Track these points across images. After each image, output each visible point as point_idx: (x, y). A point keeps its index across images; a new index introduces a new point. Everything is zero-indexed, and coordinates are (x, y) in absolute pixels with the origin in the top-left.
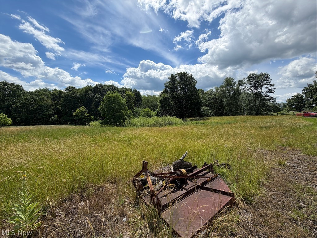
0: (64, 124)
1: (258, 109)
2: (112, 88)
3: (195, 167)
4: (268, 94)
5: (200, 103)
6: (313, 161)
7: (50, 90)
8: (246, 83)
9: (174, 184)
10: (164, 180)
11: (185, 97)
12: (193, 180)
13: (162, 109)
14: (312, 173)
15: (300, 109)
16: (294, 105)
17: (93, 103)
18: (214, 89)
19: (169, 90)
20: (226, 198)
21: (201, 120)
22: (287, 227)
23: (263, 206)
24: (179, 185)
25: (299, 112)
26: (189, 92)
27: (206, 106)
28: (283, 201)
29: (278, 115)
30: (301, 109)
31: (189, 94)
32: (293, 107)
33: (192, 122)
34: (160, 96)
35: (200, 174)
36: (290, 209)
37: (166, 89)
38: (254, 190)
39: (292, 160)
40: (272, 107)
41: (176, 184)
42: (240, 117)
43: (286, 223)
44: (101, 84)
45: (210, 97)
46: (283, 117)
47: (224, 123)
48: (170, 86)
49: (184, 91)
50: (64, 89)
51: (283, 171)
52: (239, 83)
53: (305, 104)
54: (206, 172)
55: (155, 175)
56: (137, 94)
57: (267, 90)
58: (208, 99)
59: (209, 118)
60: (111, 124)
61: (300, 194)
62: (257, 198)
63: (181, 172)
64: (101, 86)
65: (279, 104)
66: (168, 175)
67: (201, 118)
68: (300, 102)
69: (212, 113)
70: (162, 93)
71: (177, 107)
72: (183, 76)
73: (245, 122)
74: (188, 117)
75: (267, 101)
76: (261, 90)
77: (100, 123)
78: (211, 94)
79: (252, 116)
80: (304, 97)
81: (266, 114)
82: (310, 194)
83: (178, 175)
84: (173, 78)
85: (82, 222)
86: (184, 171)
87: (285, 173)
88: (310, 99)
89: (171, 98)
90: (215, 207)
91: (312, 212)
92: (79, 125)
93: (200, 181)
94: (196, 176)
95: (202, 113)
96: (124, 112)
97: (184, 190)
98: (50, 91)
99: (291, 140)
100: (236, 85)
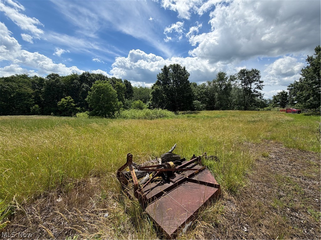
0: (47, 115)
1: (247, 104)
2: (101, 77)
3: (184, 160)
4: (257, 90)
5: (193, 96)
6: (293, 153)
7: (29, 76)
8: (237, 78)
9: (161, 177)
10: (151, 173)
11: (178, 90)
12: (180, 173)
13: (154, 101)
14: (291, 164)
15: (283, 106)
16: (278, 101)
17: (80, 93)
18: (207, 83)
19: (161, 82)
20: (212, 190)
21: (192, 113)
22: (267, 216)
23: (247, 197)
24: (166, 178)
25: (282, 108)
26: (181, 85)
27: (198, 100)
28: (265, 191)
29: (264, 110)
30: (285, 106)
31: (182, 87)
32: (278, 103)
33: (184, 116)
34: (153, 88)
35: (188, 167)
36: (271, 198)
37: (158, 81)
38: (239, 181)
39: (275, 152)
40: (259, 103)
41: (163, 177)
42: (229, 111)
43: (266, 212)
44: (88, 73)
45: (202, 91)
46: (268, 112)
47: (214, 117)
48: (162, 78)
49: (177, 84)
50: (46, 76)
51: (266, 163)
52: (230, 78)
53: (288, 101)
54: (194, 164)
55: (140, 168)
56: (128, 85)
57: (256, 86)
58: (200, 93)
59: (201, 112)
60: (99, 115)
61: (280, 184)
62: (242, 188)
63: (169, 165)
64: (89, 74)
65: (265, 100)
66: (155, 168)
67: (193, 112)
68: (284, 99)
69: (204, 107)
70: (154, 85)
71: (169, 100)
72: (176, 68)
73: (234, 116)
74: (180, 110)
75: (255, 96)
76: (251, 86)
77: (88, 114)
78: (203, 88)
79: (240, 111)
80: (288, 94)
81: (253, 110)
82: (289, 184)
83: (165, 167)
84: (165, 69)
85: (57, 220)
86: (171, 163)
87: (268, 164)
88: (293, 96)
89: (164, 91)
90: (200, 200)
91: (290, 200)
92: (64, 116)
93: (187, 174)
94: (184, 168)
95: (194, 107)
96: (114, 104)
97: (171, 183)
98: (29, 78)
99: (275, 134)
100: (227, 80)
